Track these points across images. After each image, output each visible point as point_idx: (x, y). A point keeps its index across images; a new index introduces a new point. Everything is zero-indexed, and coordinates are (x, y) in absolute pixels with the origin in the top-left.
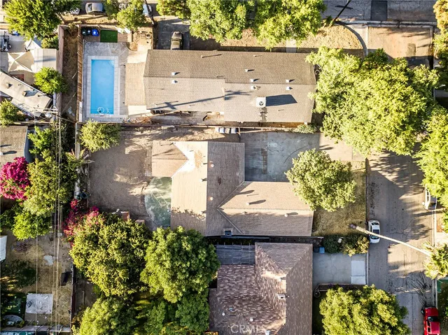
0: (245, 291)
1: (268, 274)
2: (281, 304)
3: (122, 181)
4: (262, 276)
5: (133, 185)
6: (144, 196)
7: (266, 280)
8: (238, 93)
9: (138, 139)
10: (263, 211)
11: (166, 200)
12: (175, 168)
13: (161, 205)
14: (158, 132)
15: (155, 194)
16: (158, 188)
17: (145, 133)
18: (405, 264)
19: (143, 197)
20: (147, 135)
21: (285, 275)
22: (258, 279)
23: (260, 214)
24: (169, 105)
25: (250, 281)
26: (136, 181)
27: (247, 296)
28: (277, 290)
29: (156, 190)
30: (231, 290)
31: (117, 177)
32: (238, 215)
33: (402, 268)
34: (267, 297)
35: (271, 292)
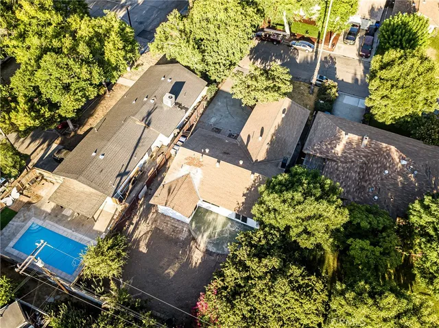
0: (353, 174)
1: (339, 149)
2: (373, 145)
3: (176, 270)
4: (339, 155)
5: (188, 259)
6: (207, 250)
7: (345, 152)
8: (149, 114)
9: (137, 232)
10: (272, 131)
11: (223, 228)
12: (192, 189)
13: (226, 235)
14: (142, 209)
15: (210, 237)
16: (204, 231)
17: (134, 222)
18: (355, 74)
19: (207, 252)
20: (139, 220)
21: (343, 133)
22: (343, 160)
23: (274, 134)
24: (121, 175)
25: (343, 168)
26: (184, 253)
27: (359, 174)
28: (358, 144)
29: (206, 234)
30: (349, 186)
31: (168, 274)
32: (268, 152)
33: (359, 77)
34: (364, 156)
35: (359, 151)
